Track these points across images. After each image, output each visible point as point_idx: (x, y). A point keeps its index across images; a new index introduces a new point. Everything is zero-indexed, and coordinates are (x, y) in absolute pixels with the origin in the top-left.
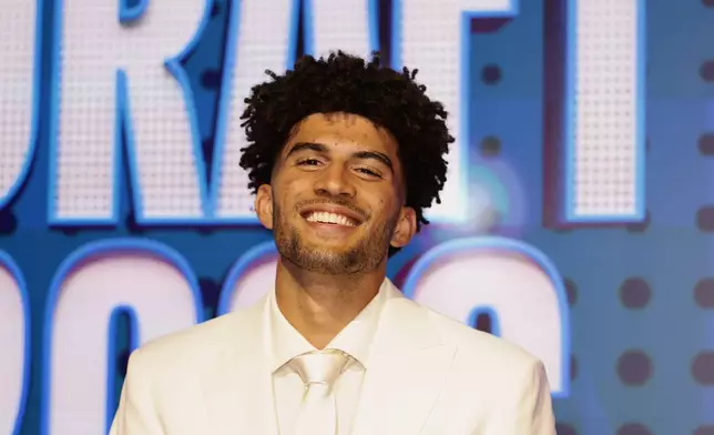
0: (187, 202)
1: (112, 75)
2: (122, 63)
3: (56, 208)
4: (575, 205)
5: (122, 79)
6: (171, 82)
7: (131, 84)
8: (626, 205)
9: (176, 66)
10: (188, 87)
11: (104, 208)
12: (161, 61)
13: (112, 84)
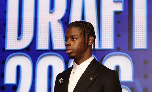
0: (62, 46)
1: (48, 22)
2: (50, 20)
3: (38, 47)
4: (134, 46)
5: (50, 23)
6: (59, 24)
7: (52, 24)
8: (144, 46)
9: (60, 21)
10: (62, 25)
11: (47, 47)
12: (57, 20)
13: (48, 24)
